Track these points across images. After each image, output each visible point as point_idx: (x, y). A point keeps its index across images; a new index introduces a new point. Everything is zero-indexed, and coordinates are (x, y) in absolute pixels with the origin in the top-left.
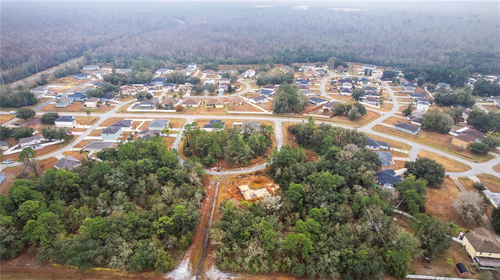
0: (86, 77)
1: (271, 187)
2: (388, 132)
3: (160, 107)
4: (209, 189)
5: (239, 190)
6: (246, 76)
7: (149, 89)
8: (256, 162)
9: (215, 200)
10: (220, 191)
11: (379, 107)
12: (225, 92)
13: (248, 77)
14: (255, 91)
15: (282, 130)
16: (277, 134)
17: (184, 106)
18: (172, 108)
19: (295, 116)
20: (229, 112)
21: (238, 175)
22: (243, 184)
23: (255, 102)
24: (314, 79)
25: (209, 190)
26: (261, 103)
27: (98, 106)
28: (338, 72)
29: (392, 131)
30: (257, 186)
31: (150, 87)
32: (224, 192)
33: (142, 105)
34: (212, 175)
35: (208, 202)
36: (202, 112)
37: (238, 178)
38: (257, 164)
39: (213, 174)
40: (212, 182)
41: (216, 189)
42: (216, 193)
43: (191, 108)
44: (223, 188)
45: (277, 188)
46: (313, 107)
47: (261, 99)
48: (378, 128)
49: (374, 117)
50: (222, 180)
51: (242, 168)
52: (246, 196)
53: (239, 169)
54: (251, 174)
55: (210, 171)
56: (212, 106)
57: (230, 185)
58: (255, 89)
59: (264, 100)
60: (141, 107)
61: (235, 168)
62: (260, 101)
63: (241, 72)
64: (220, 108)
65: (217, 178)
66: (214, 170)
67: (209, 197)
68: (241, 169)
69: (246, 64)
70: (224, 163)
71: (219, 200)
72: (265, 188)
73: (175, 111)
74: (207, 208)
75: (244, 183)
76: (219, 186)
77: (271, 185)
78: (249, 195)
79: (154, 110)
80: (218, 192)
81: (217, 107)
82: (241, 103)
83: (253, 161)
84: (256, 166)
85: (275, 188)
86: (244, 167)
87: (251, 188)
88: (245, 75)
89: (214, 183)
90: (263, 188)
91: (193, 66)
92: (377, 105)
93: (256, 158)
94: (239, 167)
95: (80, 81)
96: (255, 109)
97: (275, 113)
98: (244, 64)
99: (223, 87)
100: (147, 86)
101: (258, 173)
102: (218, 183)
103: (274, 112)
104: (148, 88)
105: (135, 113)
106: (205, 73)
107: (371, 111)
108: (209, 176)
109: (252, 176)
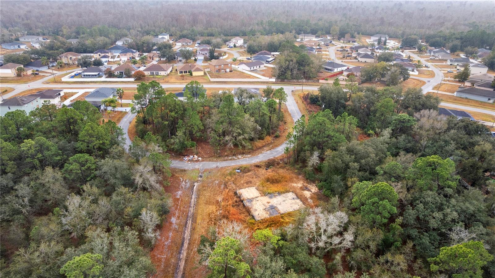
0: (19, 47)
1: (302, 189)
4: (178, 197)
5: (240, 197)
7: (102, 57)
8: (265, 146)
9: (190, 222)
10: (201, 201)
11: (417, 73)
12: (206, 60)
13: (235, 46)
15: (295, 100)
17: (146, 73)
18: (129, 76)
20: (212, 80)
21: (236, 169)
22: (245, 185)
23: (248, 69)
24: (318, 47)
25: (178, 199)
27: (19, 75)
28: (345, 42)
30: (273, 188)
31: (103, 54)
32: (208, 203)
33: (86, 73)
34: (185, 171)
35: (175, 226)
36: (173, 80)
37: (235, 174)
38: (265, 148)
39: (186, 168)
40: (184, 183)
41: (193, 197)
42: (192, 205)
44: (207, 194)
45: (313, 191)
47: (256, 65)
49: (417, 84)
50: (205, 179)
51: (240, 157)
52: (256, 210)
53: (234, 157)
54: (258, 166)
55: (181, 163)
56: (188, 74)
57: (220, 187)
58: (245, 57)
59: (260, 66)
61: (227, 156)
62: (255, 68)
64: (199, 76)
65: (194, 175)
66: (189, 161)
67: (177, 214)
68: (238, 158)
70: (208, 148)
71: (199, 221)
72: (291, 193)
74: (172, 242)
75: (247, 183)
76: (199, 190)
77: (300, 185)
78: (261, 209)
79: (103, 79)
80: (197, 204)
81: (194, 74)
82: (228, 70)
83: (259, 143)
84: (264, 152)
85: (309, 190)
86: (243, 153)
87: (264, 194)
88: (231, 44)
89: (188, 185)
90: (288, 192)
91: (164, 36)
93: (263, 139)
94: (234, 155)
97: (279, 80)
99: (203, 53)
100: (99, 53)
101: (270, 164)
102: (196, 184)
103: (277, 79)
105: (73, 83)
106: (179, 42)
108: (178, 172)
109: (261, 169)
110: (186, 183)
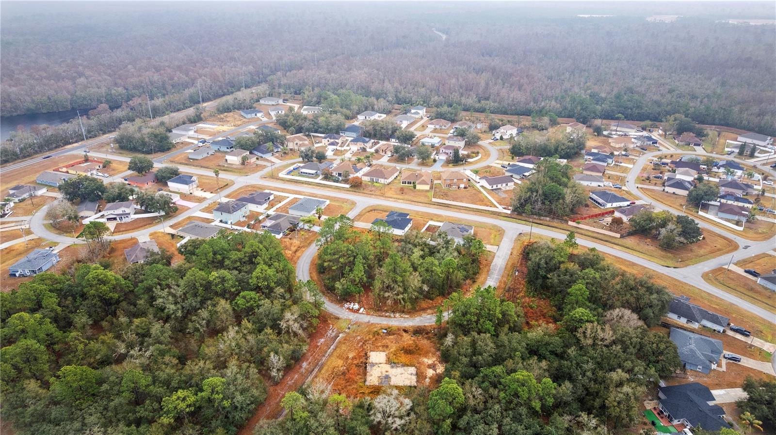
0: (256, 115)
1: (430, 366)
2: (742, 290)
3: (327, 176)
4: (319, 344)
5: (367, 359)
6: (498, 136)
7: (329, 144)
8: (430, 308)
9: (316, 370)
10: (335, 354)
11: (741, 229)
12: (448, 162)
13: (501, 138)
14: (500, 166)
15: (513, 249)
16: (499, 257)
17: (366, 179)
18: (346, 181)
19: (551, 224)
20: (434, 200)
21: (383, 329)
22: (380, 348)
23: (489, 187)
24: (624, 153)
25: (318, 346)
26: (500, 189)
27: (243, 163)
28: (681, 143)
29: (752, 289)
30: (404, 358)
31: (332, 140)
32: (340, 357)
33: (304, 170)
34: (338, 318)
35: (303, 370)
36: (389, 194)
37: (378, 334)
38: (428, 311)
39: (341, 316)
40: (331, 332)
41: (332, 347)
42: (326, 355)
43: (375, 184)
44: (344, 347)
45: (438, 371)
46: (597, 211)
47: (502, 183)
48: (718, 276)
49: (719, 250)
50: (351, 332)
51: (397, 315)
52: (371, 375)
53: (392, 315)
54: (405, 331)
55: (340, 309)
56: (412, 185)
57: (358, 344)
58: (501, 162)
59: (507, 185)
60: (302, 172)
61: (386, 311)
62: (499, 186)
63: (493, 128)
64: (422, 191)
65: (344, 325)
66: (348, 309)
67: (310, 360)
68: (395, 317)
69: (511, 114)
71: (323, 371)
72: (414, 368)
73: (347, 186)
74: (293, 383)
75: (383, 346)
76: (340, 342)
77: (430, 362)
78: (377, 376)
79: (318, 180)
80: (330, 355)
81: (418, 187)
82: (462, 186)
83: (424, 304)
84: (424, 315)
85: (435, 370)
86: (403, 312)
87: (389, 361)
88: (498, 134)
89: (334, 334)
90: (412, 365)
91: (418, 111)
92: (738, 223)
93: (432, 299)
94: (391, 312)
95: (245, 120)
96: (483, 201)
97: (516, 213)
98: (507, 114)
99: (447, 152)
100: (328, 139)
101: (418, 331)
102: (341, 335)
103: (513, 211)
104: (328, 141)
105: (288, 181)
106: (432, 124)
107: (720, 236)
108: (332, 318)
109: (407, 334)
110: (333, 332)
